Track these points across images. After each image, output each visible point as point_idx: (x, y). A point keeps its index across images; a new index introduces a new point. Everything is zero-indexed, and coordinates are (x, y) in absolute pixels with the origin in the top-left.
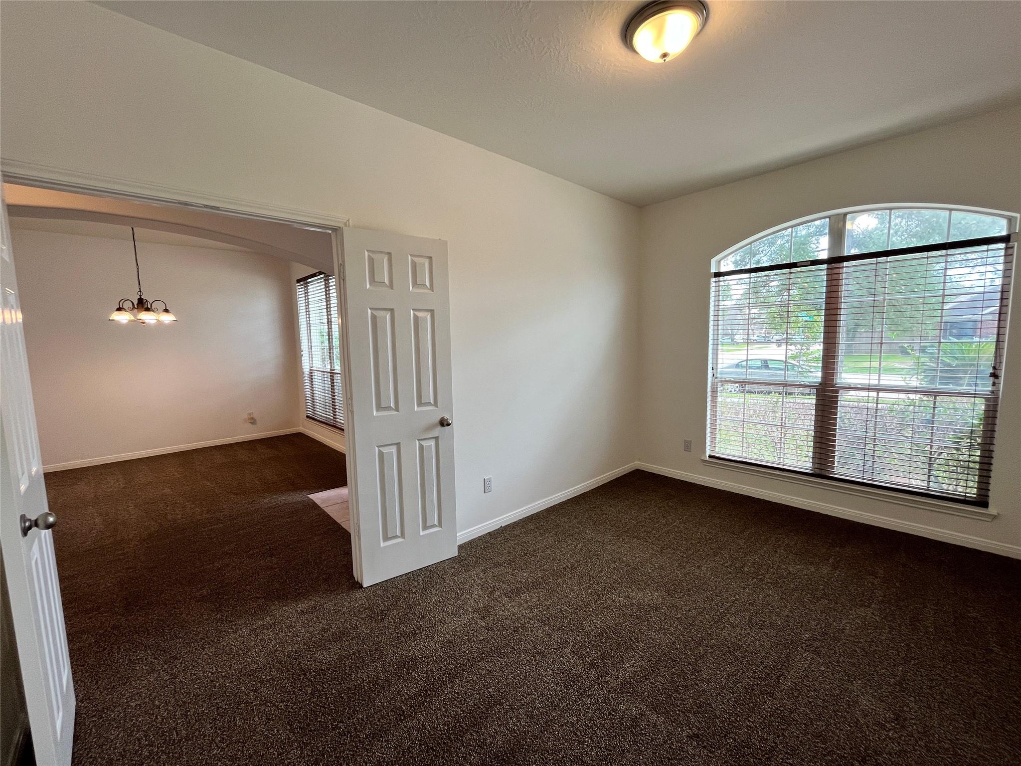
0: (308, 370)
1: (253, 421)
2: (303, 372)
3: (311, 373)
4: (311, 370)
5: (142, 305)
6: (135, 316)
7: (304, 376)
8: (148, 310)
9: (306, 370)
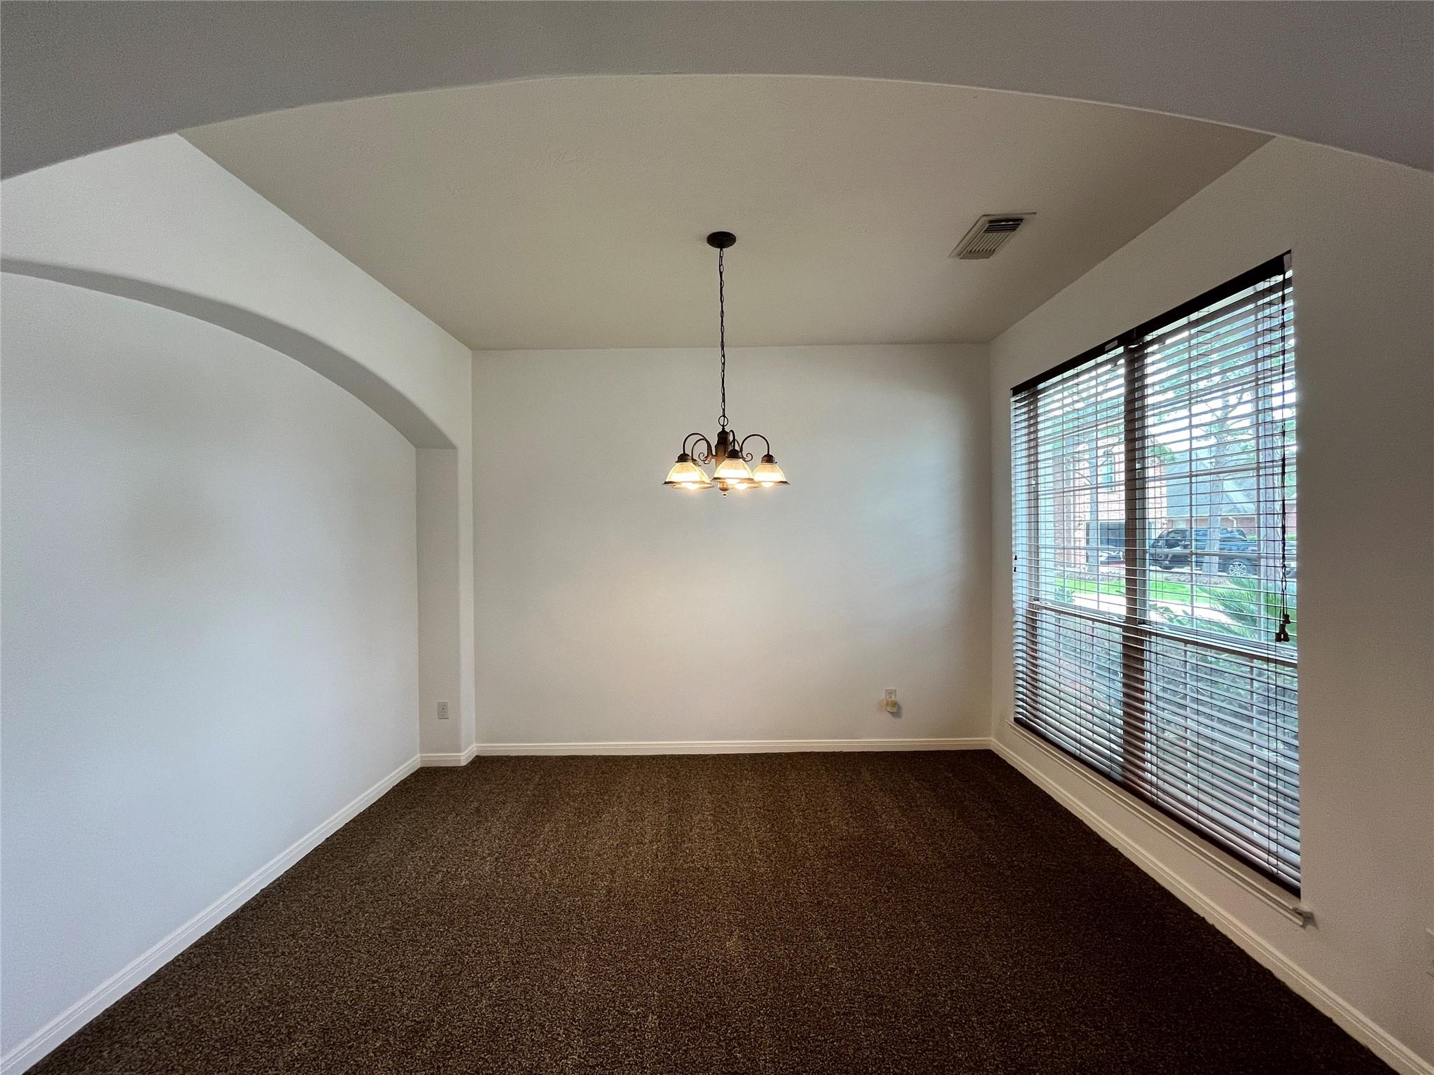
0: (1025, 606)
1: (895, 709)
2: (1013, 610)
3: (1034, 614)
4: (1031, 605)
5: (726, 447)
6: (710, 472)
7: (1015, 619)
8: (734, 455)
9: (1021, 602)
